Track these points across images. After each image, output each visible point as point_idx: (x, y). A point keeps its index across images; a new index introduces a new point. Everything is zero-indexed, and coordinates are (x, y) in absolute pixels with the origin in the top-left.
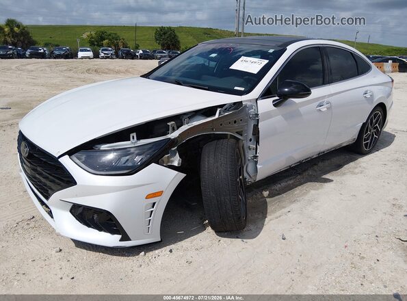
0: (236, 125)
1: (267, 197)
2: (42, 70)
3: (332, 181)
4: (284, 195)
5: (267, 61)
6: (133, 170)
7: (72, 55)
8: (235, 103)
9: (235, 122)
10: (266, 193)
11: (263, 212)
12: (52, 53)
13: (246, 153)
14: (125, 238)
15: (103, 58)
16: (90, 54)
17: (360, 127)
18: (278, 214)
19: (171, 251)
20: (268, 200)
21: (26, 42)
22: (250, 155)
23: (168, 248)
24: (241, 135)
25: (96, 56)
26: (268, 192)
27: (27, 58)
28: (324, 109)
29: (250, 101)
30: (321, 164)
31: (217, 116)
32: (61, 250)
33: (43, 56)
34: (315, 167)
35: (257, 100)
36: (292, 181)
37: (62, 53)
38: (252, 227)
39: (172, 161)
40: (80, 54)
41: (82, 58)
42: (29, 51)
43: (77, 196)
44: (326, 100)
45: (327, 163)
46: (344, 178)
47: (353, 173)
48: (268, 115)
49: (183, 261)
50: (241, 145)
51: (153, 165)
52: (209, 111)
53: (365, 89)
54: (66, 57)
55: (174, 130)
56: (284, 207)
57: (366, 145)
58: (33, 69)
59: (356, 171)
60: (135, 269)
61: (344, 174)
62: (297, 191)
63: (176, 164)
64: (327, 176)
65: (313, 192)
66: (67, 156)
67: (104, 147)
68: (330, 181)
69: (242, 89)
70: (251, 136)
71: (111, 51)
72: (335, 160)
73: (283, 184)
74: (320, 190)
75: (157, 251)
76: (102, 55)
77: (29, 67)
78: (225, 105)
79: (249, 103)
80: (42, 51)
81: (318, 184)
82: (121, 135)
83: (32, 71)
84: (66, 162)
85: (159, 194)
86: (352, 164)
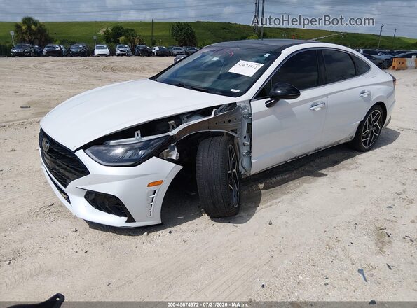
0: (230, 124)
1: (262, 189)
2: (59, 69)
3: (326, 175)
4: (278, 188)
5: (262, 65)
6: (137, 162)
7: (88, 53)
8: (230, 104)
9: (230, 121)
10: (261, 186)
11: (255, 201)
12: (69, 50)
13: (241, 150)
14: (131, 219)
15: (119, 55)
16: (107, 51)
17: (356, 126)
18: (269, 204)
19: (170, 232)
20: (262, 191)
21: (43, 40)
22: (244, 151)
23: (168, 230)
24: (236, 133)
25: (113, 53)
26: (263, 185)
27: (44, 56)
28: (317, 108)
29: (244, 102)
30: (318, 160)
31: (212, 116)
32: (76, 231)
33: (59, 54)
34: (312, 163)
35: (250, 101)
36: (288, 176)
37: (79, 50)
38: (243, 214)
39: (171, 155)
40: (97, 52)
41: (99, 55)
42: (46, 48)
43: (90, 184)
44: (320, 100)
45: (324, 159)
46: (339, 173)
47: (348, 169)
48: (261, 115)
49: (180, 240)
50: (236, 142)
51: (154, 159)
52: (205, 112)
53: (361, 89)
54: (83, 54)
55: (173, 128)
56: (276, 198)
57: (365, 142)
58: (49, 67)
59: (352, 167)
60: (139, 245)
61: (340, 169)
62: (291, 184)
63: (174, 157)
64: (323, 171)
65: (305, 185)
66: (82, 150)
67: (113, 143)
68: (324, 175)
69: (238, 91)
70: (245, 133)
71: (127, 48)
72: (333, 157)
73: (279, 178)
74: (313, 184)
75: (158, 232)
76: (119, 52)
77: (46, 66)
78: (220, 106)
79: (242, 104)
80: (59, 49)
81: (311, 178)
82: (128, 133)
83: (49, 69)
84: (81, 155)
85: (159, 183)
86: (349, 160)
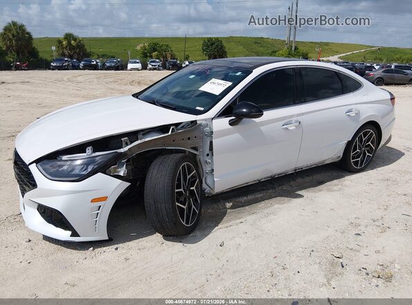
0: (190, 141)
1: (230, 208)
2: (90, 82)
3: (303, 196)
4: (247, 207)
5: (231, 83)
6: (81, 178)
7: (122, 67)
8: (192, 122)
9: (189, 139)
10: (229, 205)
11: (217, 219)
12: (104, 65)
13: (204, 167)
14: (75, 234)
15: (150, 69)
16: (139, 66)
17: (344, 146)
18: (230, 223)
19: (116, 249)
20: (229, 211)
21: (81, 54)
22: (207, 169)
23: (116, 246)
24: (197, 150)
25: (144, 67)
26: (231, 204)
27: (80, 69)
28: (291, 127)
29: (206, 120)
30: (299, 180)
31: (170, 133)
32: (30, 241)
33: (95, 68)
34: (292, 183)
35: (213, 119)
36: (262, 195)
37: (113, 64)
38: (197, 233)
39: (119, 172)
40: (130, 66)
41: (132, 69)
42: (83, 62)
43: (38, 197)
44: (295, 119)
45: (307, 179)
46: (317, 194)
47: (329, 190)
48: (223, 133)
50: (198, 160)
51: (100, 175)
52: (163, 129)
54: (117, 68)
55: (127, 144)
56: (240, 218)
57: (356, 163)
58: (81, 80)
59: (335, 188)
60: (81, 260)
61: (320, 191)
62: (262, 204)
63: (122, 174)
64: (299, 192)
65: (276, 206)
66: (35, 164)
67: (65, 158)
68: (301, 196)
69: (202, 109)
70: (207, 151)
71: (158, 63)
72: (317, 177)
73: (250, 197)
74: (285, 205)
75: (104, 248)
76: (150, 66)
77: (80, 79)
78: (181, 123)
79: (204, 122)
80: (95, 63)
81: (286, 199)
82: (79, 148)
83: (81, 82)
84: (34, 169)
85: (104, 199)
86: (335, 181)
